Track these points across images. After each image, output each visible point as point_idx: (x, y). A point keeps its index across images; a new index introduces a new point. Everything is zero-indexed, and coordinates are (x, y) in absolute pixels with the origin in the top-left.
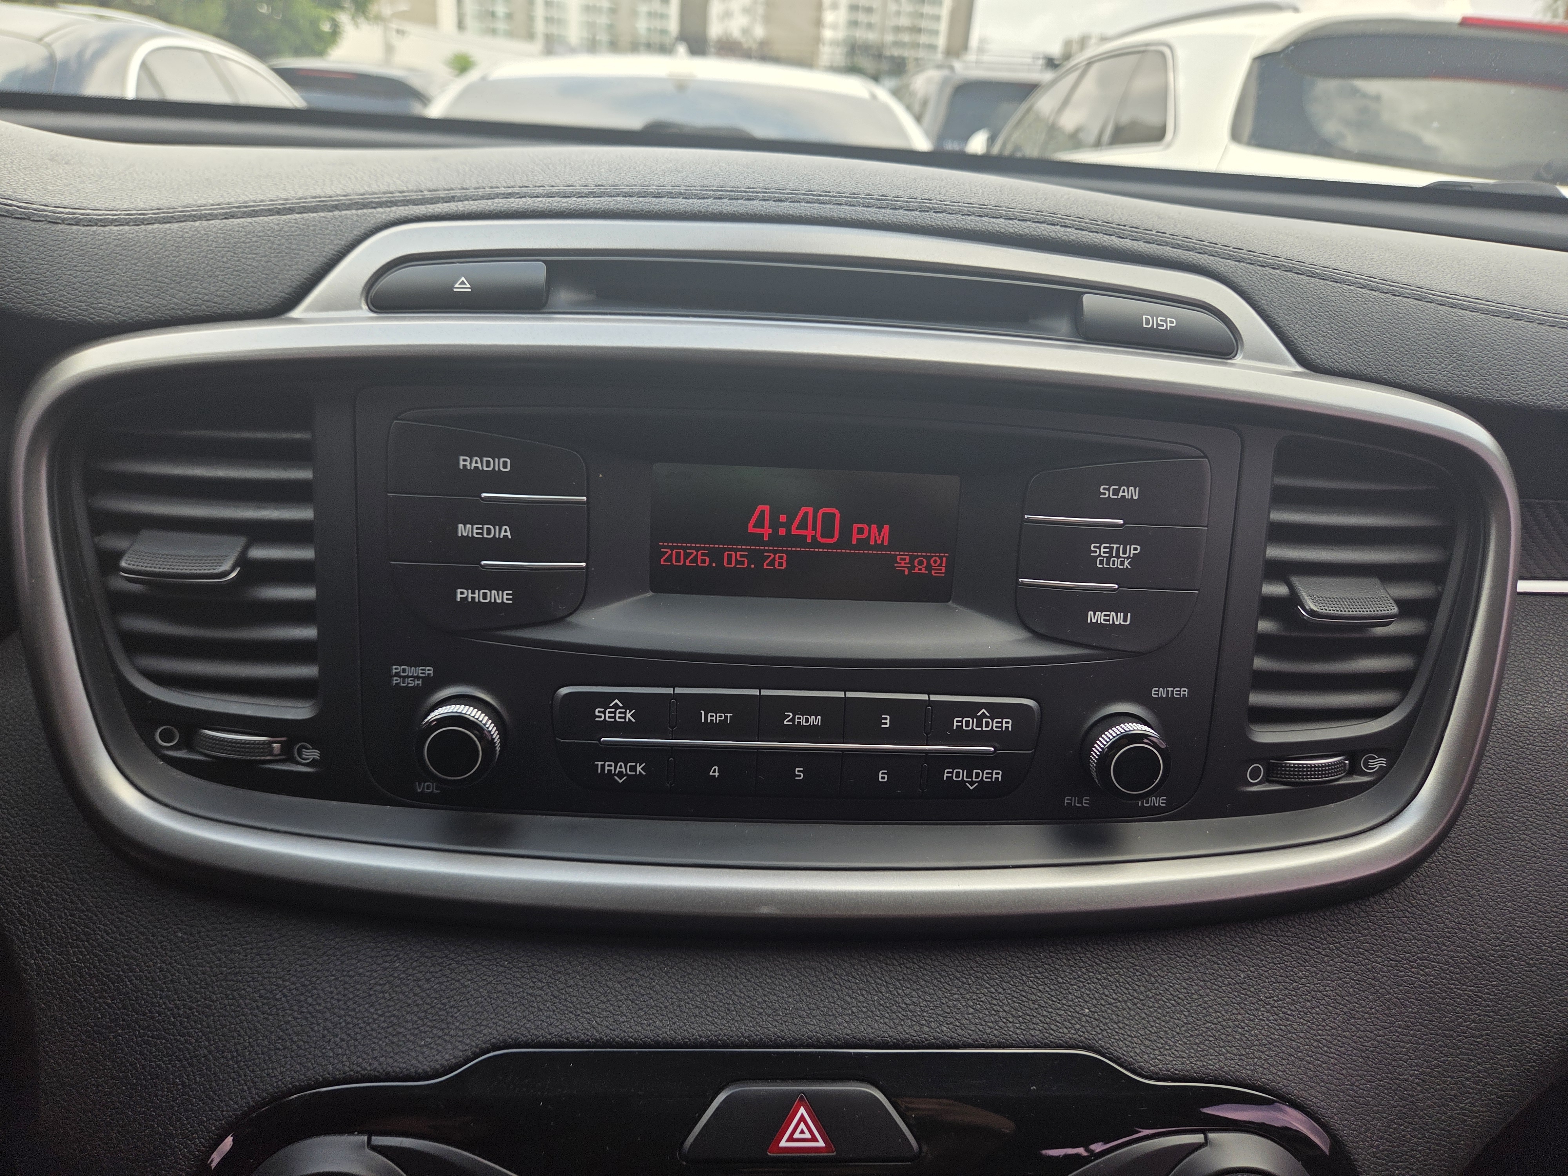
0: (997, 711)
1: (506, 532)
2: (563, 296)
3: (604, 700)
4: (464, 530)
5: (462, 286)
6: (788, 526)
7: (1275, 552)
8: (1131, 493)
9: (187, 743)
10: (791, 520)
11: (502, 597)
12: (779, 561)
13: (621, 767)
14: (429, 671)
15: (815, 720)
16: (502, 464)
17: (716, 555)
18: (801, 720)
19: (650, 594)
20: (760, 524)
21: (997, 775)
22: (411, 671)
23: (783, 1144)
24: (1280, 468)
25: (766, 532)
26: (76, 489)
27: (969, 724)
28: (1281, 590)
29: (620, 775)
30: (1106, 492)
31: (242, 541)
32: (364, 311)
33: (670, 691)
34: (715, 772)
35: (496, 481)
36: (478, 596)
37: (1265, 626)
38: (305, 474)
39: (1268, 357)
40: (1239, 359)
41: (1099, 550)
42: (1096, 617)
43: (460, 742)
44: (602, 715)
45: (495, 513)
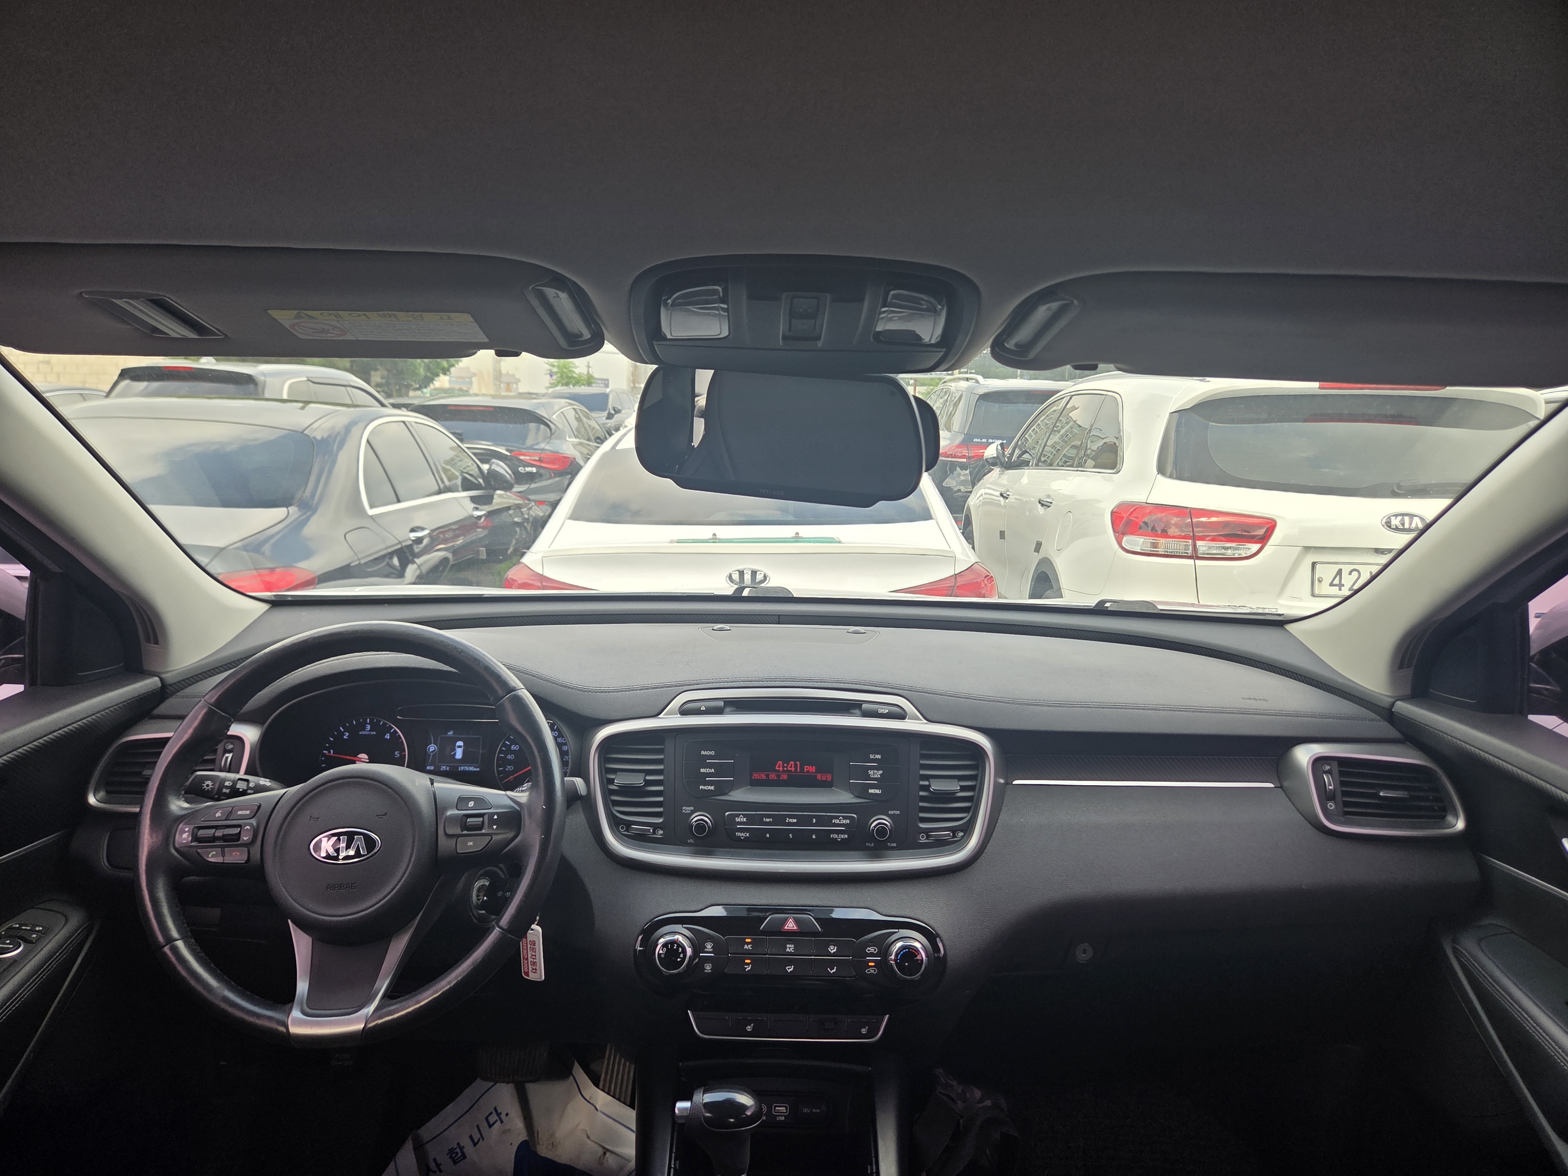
0: (845, 818)
1: (713, 770)
2: (728, 709)
3: (738, 816)
4: (702, 770)
5: (703, 708)
6: (787, 767)
7: (922, 772)
8: (878, 757)
9: (627, 830)
10: (788, 765)
11: (712, 788)
12: (785, 777)
13: (743, 834)
14: (692, 808)
15: (795, 821)
16: (713, 753)
17: (767, 776)
19: (749, 787)
20: (779, 767)
21: (846, 836)
22: (688, 808)
23: (786, 928)
24: (922, 749)
25: (781, 769)
26: (603, 763)
27: (837, 821)
28: (927, 783)
29: (742, 836)
30: (872, 757)
31: (644, 774)
32: (679, 715)
33: (755, 813)
34: (768, 836)
35: (710, 757)
36: (705, 788)
37: (921, 793)
38: (662, 757)
39: (916, 718)
40: (906, 720)
41: (871, 772)
42: (871, 791)
43: (701, 827)
44: (737, 820)
45: (710, 766)
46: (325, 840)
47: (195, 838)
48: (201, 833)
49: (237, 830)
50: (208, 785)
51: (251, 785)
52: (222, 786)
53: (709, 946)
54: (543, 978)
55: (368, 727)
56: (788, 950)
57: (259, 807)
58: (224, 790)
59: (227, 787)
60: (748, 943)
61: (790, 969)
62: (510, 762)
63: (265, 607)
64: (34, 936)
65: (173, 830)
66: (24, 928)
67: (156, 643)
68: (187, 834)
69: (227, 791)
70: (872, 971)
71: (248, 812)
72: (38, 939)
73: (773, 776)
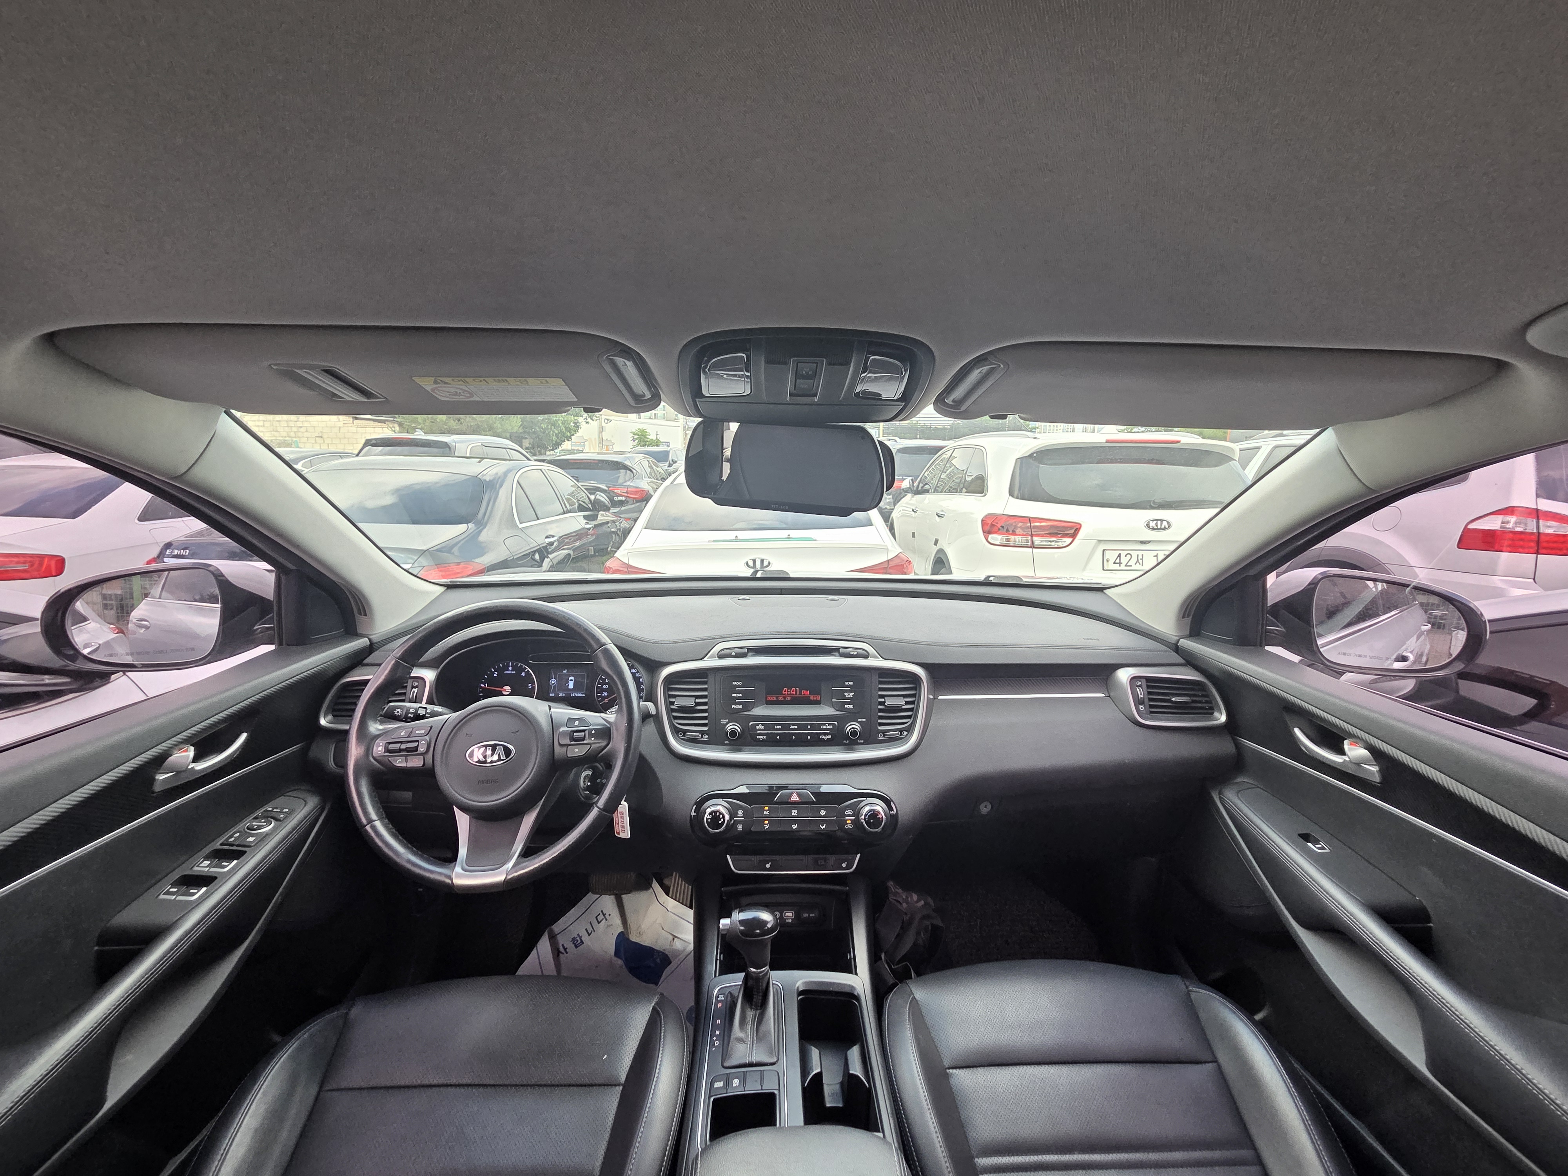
0: (829, 724)
1: (741, 695)
2: (750, 654)
3: (758, 725)
4: (733, 695)
5: (733, 654)
6: (790, 692)
7: (880, 693)
8: (851, 683)
9: (683, 736)
11: (741, 707)
12: (789, 698)
13: (761, 737)
14: (727, 720)
15: (796, 727)
16: (740, 683)
17: (777, 698)
18: (793, 727)
19: (765, 705)
21: (830, 737)
22: (724, 721)
23: (791, 799)
24: (879, 677)
25: (786, 693)
26: (666, 690)
27: (824, 727)
28: (883, 700)
29: (761, 739)
30: (847, 683)
31: (694, 698)
32: (717, 658)
33: (769, 723)
34: (778, 737)
35: (739, 686)
36: (736, 707)
37: (880, 707)
38: (706, 686)
39: (876, 657)
40: (869, 658)
41: (846, 694)
42: (846, 706)
43: (733, 733)
44: (758, 727)
45: (739, 692)
46: (476, 750)
47: (387, 750)
48: (391, 747)
49: (416, 744)
50: (398, 712)
51: (429, 711)
52: (408, 712)
53: (740, 813)
54: (629, 836)
55: (510, 668)
56: (793, 814)
57: (431, 728)
58: (410, 715)
59: (411, 713)
60: (766, 811)
61: (795, 827)
62: (605, 690)
63: (442, 589)
64: (282, 816)
65: (372, 746)
66: (275, 810)
67: (366, 615)
68: (381, 747)
69: (412, 716)
70: (850, 827)
71: (423, 732)
72: (285, 818)
73: (781, 698)
